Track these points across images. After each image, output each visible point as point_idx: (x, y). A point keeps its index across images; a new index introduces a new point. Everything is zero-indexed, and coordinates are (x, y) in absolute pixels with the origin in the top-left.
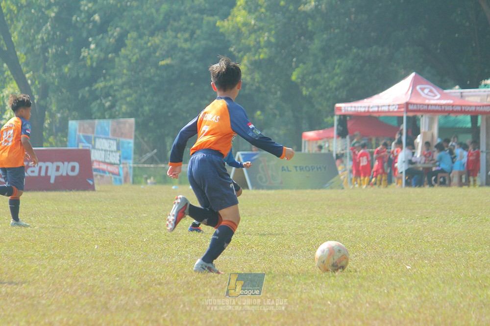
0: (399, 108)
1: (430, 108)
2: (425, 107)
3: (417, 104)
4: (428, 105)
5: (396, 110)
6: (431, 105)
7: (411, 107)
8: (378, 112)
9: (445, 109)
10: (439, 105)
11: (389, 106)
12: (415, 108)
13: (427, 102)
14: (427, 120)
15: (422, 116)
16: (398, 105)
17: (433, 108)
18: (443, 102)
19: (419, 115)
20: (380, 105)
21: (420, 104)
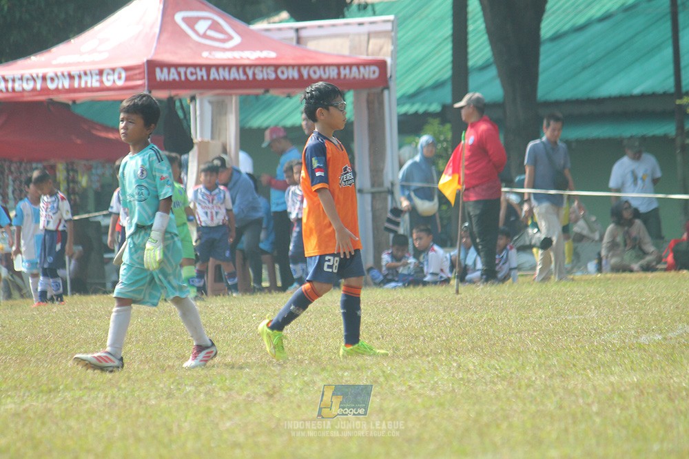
0: (127, 79)
1: (214, 75)
2: (202, 74)
3: (176, 66)
4: (208, 67)
5: (120, 83)
6: (217, 67)
7: (161, 75)
8: (72, 90)
9: (254, 74)
10: (238, 66)
11: (101, 73)
12: (173, 75)
13: (206, 57)
14: (208, 108)
15: (193, 99)
16: (126, 69)
17: (224, 74)
18: (250, 56)
19: (185, 94)
20: (74, 71)
21: (187, 66)
